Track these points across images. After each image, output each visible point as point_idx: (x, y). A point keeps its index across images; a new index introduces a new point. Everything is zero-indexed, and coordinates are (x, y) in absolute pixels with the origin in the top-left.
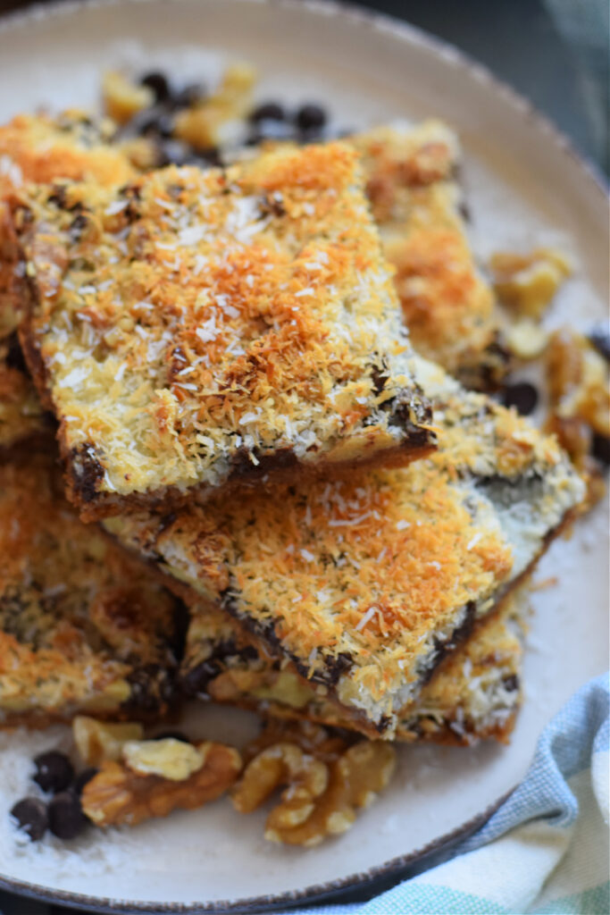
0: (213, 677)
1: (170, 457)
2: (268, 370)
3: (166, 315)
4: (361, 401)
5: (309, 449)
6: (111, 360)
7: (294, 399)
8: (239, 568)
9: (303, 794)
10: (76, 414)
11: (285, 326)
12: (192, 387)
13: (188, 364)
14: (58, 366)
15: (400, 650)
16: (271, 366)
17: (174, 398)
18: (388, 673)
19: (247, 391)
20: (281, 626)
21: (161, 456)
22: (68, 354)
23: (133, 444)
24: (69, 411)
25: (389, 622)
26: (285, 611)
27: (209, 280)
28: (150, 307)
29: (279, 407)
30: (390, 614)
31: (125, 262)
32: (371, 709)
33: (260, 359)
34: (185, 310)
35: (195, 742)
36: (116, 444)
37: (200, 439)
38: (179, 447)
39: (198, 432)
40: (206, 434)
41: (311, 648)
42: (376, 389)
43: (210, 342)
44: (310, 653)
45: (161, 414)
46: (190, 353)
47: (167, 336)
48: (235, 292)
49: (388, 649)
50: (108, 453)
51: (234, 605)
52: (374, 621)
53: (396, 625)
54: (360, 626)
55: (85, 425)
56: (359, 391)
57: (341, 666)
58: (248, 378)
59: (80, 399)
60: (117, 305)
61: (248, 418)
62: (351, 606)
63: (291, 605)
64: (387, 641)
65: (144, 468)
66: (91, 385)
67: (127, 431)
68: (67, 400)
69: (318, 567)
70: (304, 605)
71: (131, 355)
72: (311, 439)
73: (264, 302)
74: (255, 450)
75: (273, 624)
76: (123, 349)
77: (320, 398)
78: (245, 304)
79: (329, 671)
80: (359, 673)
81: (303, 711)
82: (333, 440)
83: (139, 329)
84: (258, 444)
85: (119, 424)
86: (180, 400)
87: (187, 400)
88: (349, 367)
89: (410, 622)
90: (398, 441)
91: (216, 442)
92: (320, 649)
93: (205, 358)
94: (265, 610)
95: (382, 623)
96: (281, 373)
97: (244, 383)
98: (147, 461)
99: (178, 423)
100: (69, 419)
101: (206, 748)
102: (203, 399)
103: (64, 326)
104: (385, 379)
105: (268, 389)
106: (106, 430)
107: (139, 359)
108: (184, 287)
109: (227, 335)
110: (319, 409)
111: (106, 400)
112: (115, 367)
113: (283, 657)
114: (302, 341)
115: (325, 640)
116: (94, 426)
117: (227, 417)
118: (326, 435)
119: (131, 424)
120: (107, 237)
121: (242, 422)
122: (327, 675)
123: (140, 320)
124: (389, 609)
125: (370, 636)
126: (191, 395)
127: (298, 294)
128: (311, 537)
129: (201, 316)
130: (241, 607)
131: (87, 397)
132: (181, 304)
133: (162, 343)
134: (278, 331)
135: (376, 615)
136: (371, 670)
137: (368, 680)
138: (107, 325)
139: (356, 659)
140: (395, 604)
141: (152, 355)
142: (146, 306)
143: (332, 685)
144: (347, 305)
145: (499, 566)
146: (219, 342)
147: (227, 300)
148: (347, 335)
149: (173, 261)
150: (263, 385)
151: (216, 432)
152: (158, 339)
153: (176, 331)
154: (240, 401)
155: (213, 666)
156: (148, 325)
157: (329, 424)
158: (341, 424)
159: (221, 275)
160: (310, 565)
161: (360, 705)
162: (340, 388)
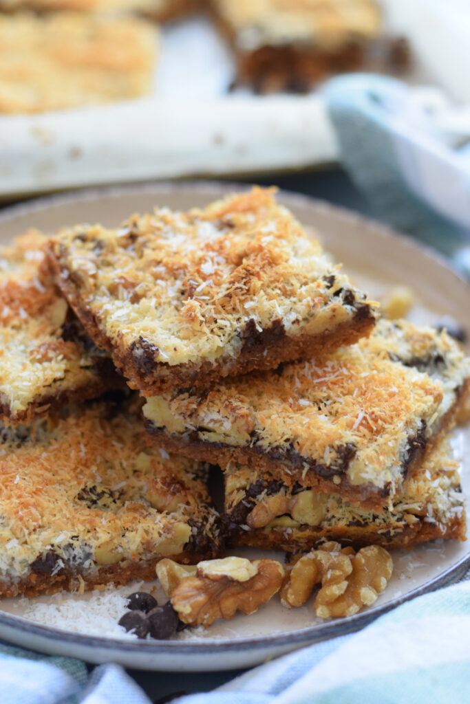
0: (249, 510)
1: (201, 338)
5: (293, 323)
7: (277, 291)
8: (260, 415)
9: (338, 573)
10: (128, 328)
12: (206, 297)
14: (107, 312)
15: (386, 436)
17: (196, 302)
18: (381, 451)
20: (298, 443)
24: (122, 328)
25: (375, 421)
26: (299, 431)
30: (373, 416)
31: (136, 259)
32: (376, 479)
37: (220, 322)
38: (207, 330)
39: (217, 319)
40: (223, 319)
41: (324, 447)
42: (329, 284)
43: (211, 275)
44: (324, 452)
45: (191, 310)
49: (378, 438)
50: (158, 339)
51: (260, 443)
52: (364, 422)
53: (380, 422)
54: (355, 426)
55: (136, 331)
57: (347, 454)
58: (244, 280)
61: (250, 304)
63: (302, 425)
64: (378, 432)
65: (185, 346)
66: (133, 314)
68: (118, 326)
72: (293, 316)
75: (291, 445)
79: (341, 458)
80: (363, 455)
81: (318, 528)
89: (388, 418)
90: (351, 315)
92: (331, 445)
95: (371, 422)
97: (242, 283)
100: (124, 332)
104: (334, 277)
105: (259, 283)
107: (163, 297)
110: (293, 299)
113: (303, 467)
114: (273, 262)
115: (334, 437)
116: (143, 330)
117: (234, 309)
121: (246, 306)
122: (340, 461)
124: (373, 413)
125: (364, 431)
126: (206, 303)
130: (264, 444)
135: (365, 418)
136: (370, 451)
137: (370, 458)
139: (358, 446)
140: (376, 410)
141: (171, 293)
143: (342, 473)
145: (435, 393)
150: (256, 282)
155: (250, 502)
157: (303, 306)
158: (312, 304)
160: (307, 407)
161: (367, 478)
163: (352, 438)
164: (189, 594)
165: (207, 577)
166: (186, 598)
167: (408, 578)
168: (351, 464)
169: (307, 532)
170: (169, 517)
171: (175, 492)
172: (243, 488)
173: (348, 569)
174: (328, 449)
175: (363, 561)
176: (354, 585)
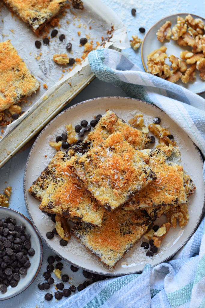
0: (157, 215)
1: (120, 200)
3: (107, 176)
4: (145, 177)
6: (102, 187)
7: (135, 182)
8: (152, 200)
10: (101, 199)
11: (128, 171)
12: (118, 187)
13: (115, 184)
14: (93, 192)
15: (182, 192)
20: (164, 202)
21: (118, 200)
22: (94, 189)
23: (112, 200)
25: (178, 190)
26: (163, 200)
27: (111, 168)
28: (104, 176)
29: (133, 184)
31: (94, 169)
34: (110, 175)
35: (162, 225)
36: (110, 201)
37: (123, 195)
38: (120, 198)
39: (122, 194)
40: (123, 194)
42: (146, 174)
43: (117, 179)
46: (115, 182)
47: (109, 180)
48: (117, 168)
50: (110, 203)
51: (155, 205)
53: (179, 189)
54: (175, 193)
55: (104, 200)
56: (144, 176)
58: (127, 183)
59: (100, 196)
60: (98, 178)
61: (129, 189)
62: (171, 192)
64: (180, 192)
65: (117, 203)
66: (101, 193)
67: (110, 198)
68: (98, 197)
69: (161, 191)
70: (165, 197)
71: (104, 186)
73: (122, 168)
74: (133, 193)
76: (103, 185)
77: (138, 180)
78: (119, 169)
79: (176, 202)
80: (180, 199)
82: (143, 185)
83: (104, 180)
84: (132, 192)
85: (109, 198)
86: (117, 190)
87: (118, 190)
88: (140, 172)
89: (180, 187)
91: (126, 194)
92: (173, 201)
93: (118, 182)
94: (160, 202)
95: (177, 191)
96: (131, 179)
98: (116, 202)
99: (119, 194)
102: (120, 188)
103: (90, 185)
104: (147, 172)
105: (131, 182)
106: (107, 200)
107: (106, 186)
109: (119, 176)
111: (105, 195)
114: (132, 172)
115: (172, 199)
117: (126, 190)
118: (141, 185)
119: (110, 197)
121: (129, 190)
123: (103, 179)
124: (176, 188)
125: (177, 193)
126: (118, 188)
127: (128, 165)
128: (156, 188)
129: (113, 175)
131: (101, 195)
132: (109, 174)
133: (108, 181)
134: (128, 173)
135: (176, 190)
136: (181, 197)
137: (182, 199)
138: (98, 182)
139: (178, 198)
141: (108, 184)
142: (103, 176)
146: (118, 178)
147: (116, 170)
148: (137, 167)
151: (125, 193)
152: (107, 181)
153: (110, 178)
154: (127, 186)
156: (104, 179)
157: (141, 183)
158: (143, 183)
159: (112, 165)
161: (183, 203)
162: (140, 177)
163: (176, 197)
165: (159, 237)
168: (178, 202)
169: (168, 211)
170: (142, 227)
171: (139, 220)
172: (153, 211)
173: (183, 216)
174: (172, 202)
175: (183, 210)
176: (185, 217)
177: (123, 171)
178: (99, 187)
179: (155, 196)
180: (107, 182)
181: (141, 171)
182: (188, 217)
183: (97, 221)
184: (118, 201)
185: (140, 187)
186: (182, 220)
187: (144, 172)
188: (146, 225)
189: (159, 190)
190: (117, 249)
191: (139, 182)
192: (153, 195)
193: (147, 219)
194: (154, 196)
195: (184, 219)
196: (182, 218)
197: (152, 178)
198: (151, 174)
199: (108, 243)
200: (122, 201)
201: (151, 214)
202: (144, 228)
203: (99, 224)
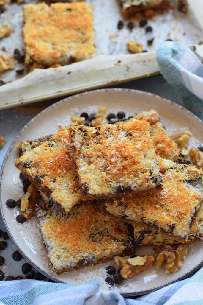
0: (142, 240)
1: (104, 187)
2: (126, 169)
3: (104, 156)
4: (147, 177)
5: (134, 187)
6: (92, 165)
7: (132, 176)
8: (144, 212)
10: (83, 176)
11: (131, 159)
12: (109, 172)
13: (109, 167)
14: (79, 166)
15: (185, 220)
16: (127, 168)
17: (105, 174)
18: (183, 226)
19: (122, 173)
20: (157, 223)
22: (82, 163)
23: (96, 183)
24: (82, 176)
25: (181, 215)
26: (157, 219)
27: (114, 149)
28: (101, 154)
29: (128, 177)
30: (180, 213)
31: (96, 144)
32: (182, 235)
33: (125, 166)
34: (109, 155)
35: (143, 256)
36: (92, 183)
37: (111, 183)
38: (106, 185)
39: (110, 182)
40: (112, 182)
41: (165, 225)
42: (150, 175)
43: (114, 162)
44: (165, 226)
45: (102, 177)
46: (109, 164)
47: (104, 160)
48: (120, 152)
49: (182, 221)
50: (90, 185)
51: (145, 221)
52: (177, 215)
53: (182, 215)
54: (175, 217)
55: (85, 179)
56: (147, 175)
57: (173, 227)
58: (122, 170)
59: (84, 173)
60: (94, 153)
61: (121, 179)
62: (171, 214)
63: (158, 217)
64: (181, 219)
65: (98, 189)
66: (87, 170)
67: (94, 181)
68: (81, 173)
69: (161, 208)
70: (161, 216)
71: (96, 164)
73: (126, 154)
74: (123, 186)
75: (155, 223)
76: (94, 163)
77: (138, 176)
78: (122, 154)
79: (171, 229)
80: (178, 227)
81: (164, 242)
82: (140, 186)
83: (98, 159)
84: (123, 185)
85: (93, 180)
86: (107, 174)
87: (108, 175)
88: (144, 170)
89: (185, 214)
90: (154, 187)
91: (114, 184)
92: (168, 225)
93: (112, 166)
94: (152, 220)
95: (179, 216)
96: (129, 170)
97: (121, 171)
99: (106, 180)
100: (82, 177)
101: (146, 257)
102: (111, 174)
103: (81, 157)
104: (152, 172)
105: (126, 173)
106: (90, 180)
107: (98, 165)
108: (108, 150)
109: (118, 161)
111: (90, 174)
112: (92, 167)
113: (159, 229)
114: (134, 163)
115: (168, 222)
116: (87, 179)
117: (117, 179)
118: (139, 184)
119: (95, 179)
120: (92, 138)
121: (120, 180)
122: (170, 230)
123: (98, 157)
124: (180, 212)
125: (178, 219)
126: (109, 174)
127: (134, 153)
128: (157, 203)
129: (112, 156)
130: (146, 221)
131: (86, 173)
132: (108, 153)
133: (103, 162)
134: (129, 161)
135: (178, 214)
136: (180, 226)
137: (180, 228)
138: (91, 157)
139: (176, 225)
141: (101, 165)
142: (100, 154)
143: (171, 232)
144: (145, 156)
145: (199, 198)
146: (116, 162)
147: (118, 153)
148: (144, 162)
149: (106, 144)
150: (125, 172)
151: (114, 182)
152: (102, 161)
153: (106, 159)
154: (120, 175)
155: (142, 237)
156: (100, 158)
157: (139, 182)
159: (117, 148)
160: (159, 208)
162: (142, 174)
163: (174, 222)
164: (126, 271)
165: (131, 265)
166: (126, 273)
167: (192, 254)
168: (174, 230)
169: (160, 244)
170: (118, 243)
171: (118, 234)
172: (140, 232)
173: (174, 258)
174: (166, 225)
175: (178, 253)
176: (176, 261)
177: (125, 158)
178: (90, 163)
179: (150, 210)
180: (101, 163)
181: (147, 169)
182: (180, 264)
183: (66, 203)
184: (101, 188)
185: (135, 185)
186: (170, 262)
187: (150, 172)
188: (124, 245)
189: (158, 206)
190: (73, 250)
191: (137, 178)
192: (148, 207)
193: (129, 239)
194: (148, 209)
195: (173, 263)
196: (171, 260)
197: (156, 184)
198: (157, 177)
199: (67, 238)
200: (106, 190)
201: (136, 233)
202: (119, 245)
203: (67, 208)
